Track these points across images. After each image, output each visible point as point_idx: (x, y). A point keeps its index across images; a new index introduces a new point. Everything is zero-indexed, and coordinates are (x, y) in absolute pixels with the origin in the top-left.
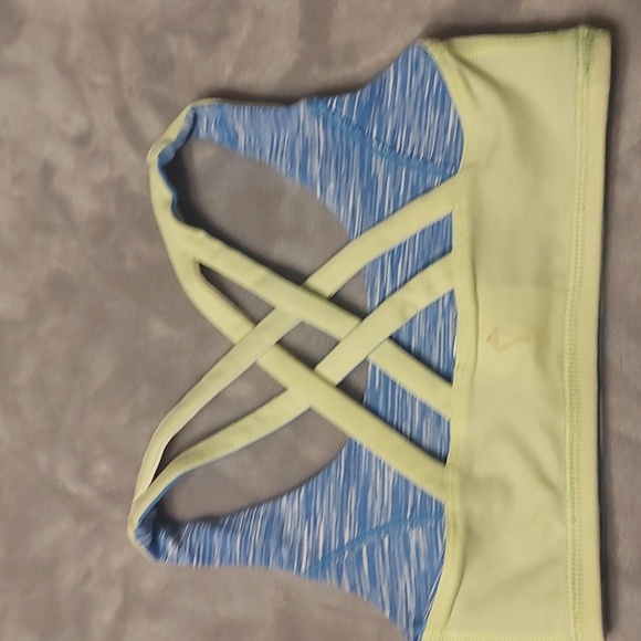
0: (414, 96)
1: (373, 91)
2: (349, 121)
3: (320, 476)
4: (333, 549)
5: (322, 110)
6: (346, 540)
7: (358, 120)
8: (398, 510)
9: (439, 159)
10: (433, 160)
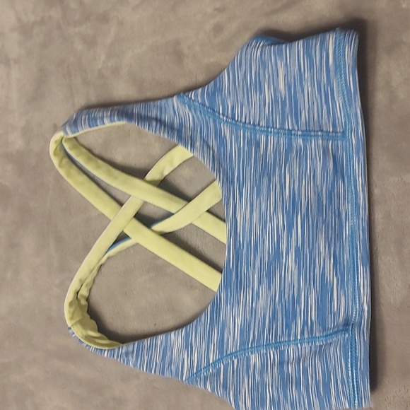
0: (241, 84)
1: (215, 85)
2: (204, 105)
3: (195, 323)
4: (203, 366)
5: (187, 100)
6: (211, 362)
7: (209, 104)
8: (244, 342)
9: (263, 123)
10: (259, 124)
